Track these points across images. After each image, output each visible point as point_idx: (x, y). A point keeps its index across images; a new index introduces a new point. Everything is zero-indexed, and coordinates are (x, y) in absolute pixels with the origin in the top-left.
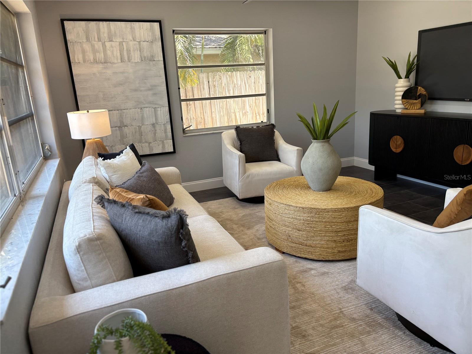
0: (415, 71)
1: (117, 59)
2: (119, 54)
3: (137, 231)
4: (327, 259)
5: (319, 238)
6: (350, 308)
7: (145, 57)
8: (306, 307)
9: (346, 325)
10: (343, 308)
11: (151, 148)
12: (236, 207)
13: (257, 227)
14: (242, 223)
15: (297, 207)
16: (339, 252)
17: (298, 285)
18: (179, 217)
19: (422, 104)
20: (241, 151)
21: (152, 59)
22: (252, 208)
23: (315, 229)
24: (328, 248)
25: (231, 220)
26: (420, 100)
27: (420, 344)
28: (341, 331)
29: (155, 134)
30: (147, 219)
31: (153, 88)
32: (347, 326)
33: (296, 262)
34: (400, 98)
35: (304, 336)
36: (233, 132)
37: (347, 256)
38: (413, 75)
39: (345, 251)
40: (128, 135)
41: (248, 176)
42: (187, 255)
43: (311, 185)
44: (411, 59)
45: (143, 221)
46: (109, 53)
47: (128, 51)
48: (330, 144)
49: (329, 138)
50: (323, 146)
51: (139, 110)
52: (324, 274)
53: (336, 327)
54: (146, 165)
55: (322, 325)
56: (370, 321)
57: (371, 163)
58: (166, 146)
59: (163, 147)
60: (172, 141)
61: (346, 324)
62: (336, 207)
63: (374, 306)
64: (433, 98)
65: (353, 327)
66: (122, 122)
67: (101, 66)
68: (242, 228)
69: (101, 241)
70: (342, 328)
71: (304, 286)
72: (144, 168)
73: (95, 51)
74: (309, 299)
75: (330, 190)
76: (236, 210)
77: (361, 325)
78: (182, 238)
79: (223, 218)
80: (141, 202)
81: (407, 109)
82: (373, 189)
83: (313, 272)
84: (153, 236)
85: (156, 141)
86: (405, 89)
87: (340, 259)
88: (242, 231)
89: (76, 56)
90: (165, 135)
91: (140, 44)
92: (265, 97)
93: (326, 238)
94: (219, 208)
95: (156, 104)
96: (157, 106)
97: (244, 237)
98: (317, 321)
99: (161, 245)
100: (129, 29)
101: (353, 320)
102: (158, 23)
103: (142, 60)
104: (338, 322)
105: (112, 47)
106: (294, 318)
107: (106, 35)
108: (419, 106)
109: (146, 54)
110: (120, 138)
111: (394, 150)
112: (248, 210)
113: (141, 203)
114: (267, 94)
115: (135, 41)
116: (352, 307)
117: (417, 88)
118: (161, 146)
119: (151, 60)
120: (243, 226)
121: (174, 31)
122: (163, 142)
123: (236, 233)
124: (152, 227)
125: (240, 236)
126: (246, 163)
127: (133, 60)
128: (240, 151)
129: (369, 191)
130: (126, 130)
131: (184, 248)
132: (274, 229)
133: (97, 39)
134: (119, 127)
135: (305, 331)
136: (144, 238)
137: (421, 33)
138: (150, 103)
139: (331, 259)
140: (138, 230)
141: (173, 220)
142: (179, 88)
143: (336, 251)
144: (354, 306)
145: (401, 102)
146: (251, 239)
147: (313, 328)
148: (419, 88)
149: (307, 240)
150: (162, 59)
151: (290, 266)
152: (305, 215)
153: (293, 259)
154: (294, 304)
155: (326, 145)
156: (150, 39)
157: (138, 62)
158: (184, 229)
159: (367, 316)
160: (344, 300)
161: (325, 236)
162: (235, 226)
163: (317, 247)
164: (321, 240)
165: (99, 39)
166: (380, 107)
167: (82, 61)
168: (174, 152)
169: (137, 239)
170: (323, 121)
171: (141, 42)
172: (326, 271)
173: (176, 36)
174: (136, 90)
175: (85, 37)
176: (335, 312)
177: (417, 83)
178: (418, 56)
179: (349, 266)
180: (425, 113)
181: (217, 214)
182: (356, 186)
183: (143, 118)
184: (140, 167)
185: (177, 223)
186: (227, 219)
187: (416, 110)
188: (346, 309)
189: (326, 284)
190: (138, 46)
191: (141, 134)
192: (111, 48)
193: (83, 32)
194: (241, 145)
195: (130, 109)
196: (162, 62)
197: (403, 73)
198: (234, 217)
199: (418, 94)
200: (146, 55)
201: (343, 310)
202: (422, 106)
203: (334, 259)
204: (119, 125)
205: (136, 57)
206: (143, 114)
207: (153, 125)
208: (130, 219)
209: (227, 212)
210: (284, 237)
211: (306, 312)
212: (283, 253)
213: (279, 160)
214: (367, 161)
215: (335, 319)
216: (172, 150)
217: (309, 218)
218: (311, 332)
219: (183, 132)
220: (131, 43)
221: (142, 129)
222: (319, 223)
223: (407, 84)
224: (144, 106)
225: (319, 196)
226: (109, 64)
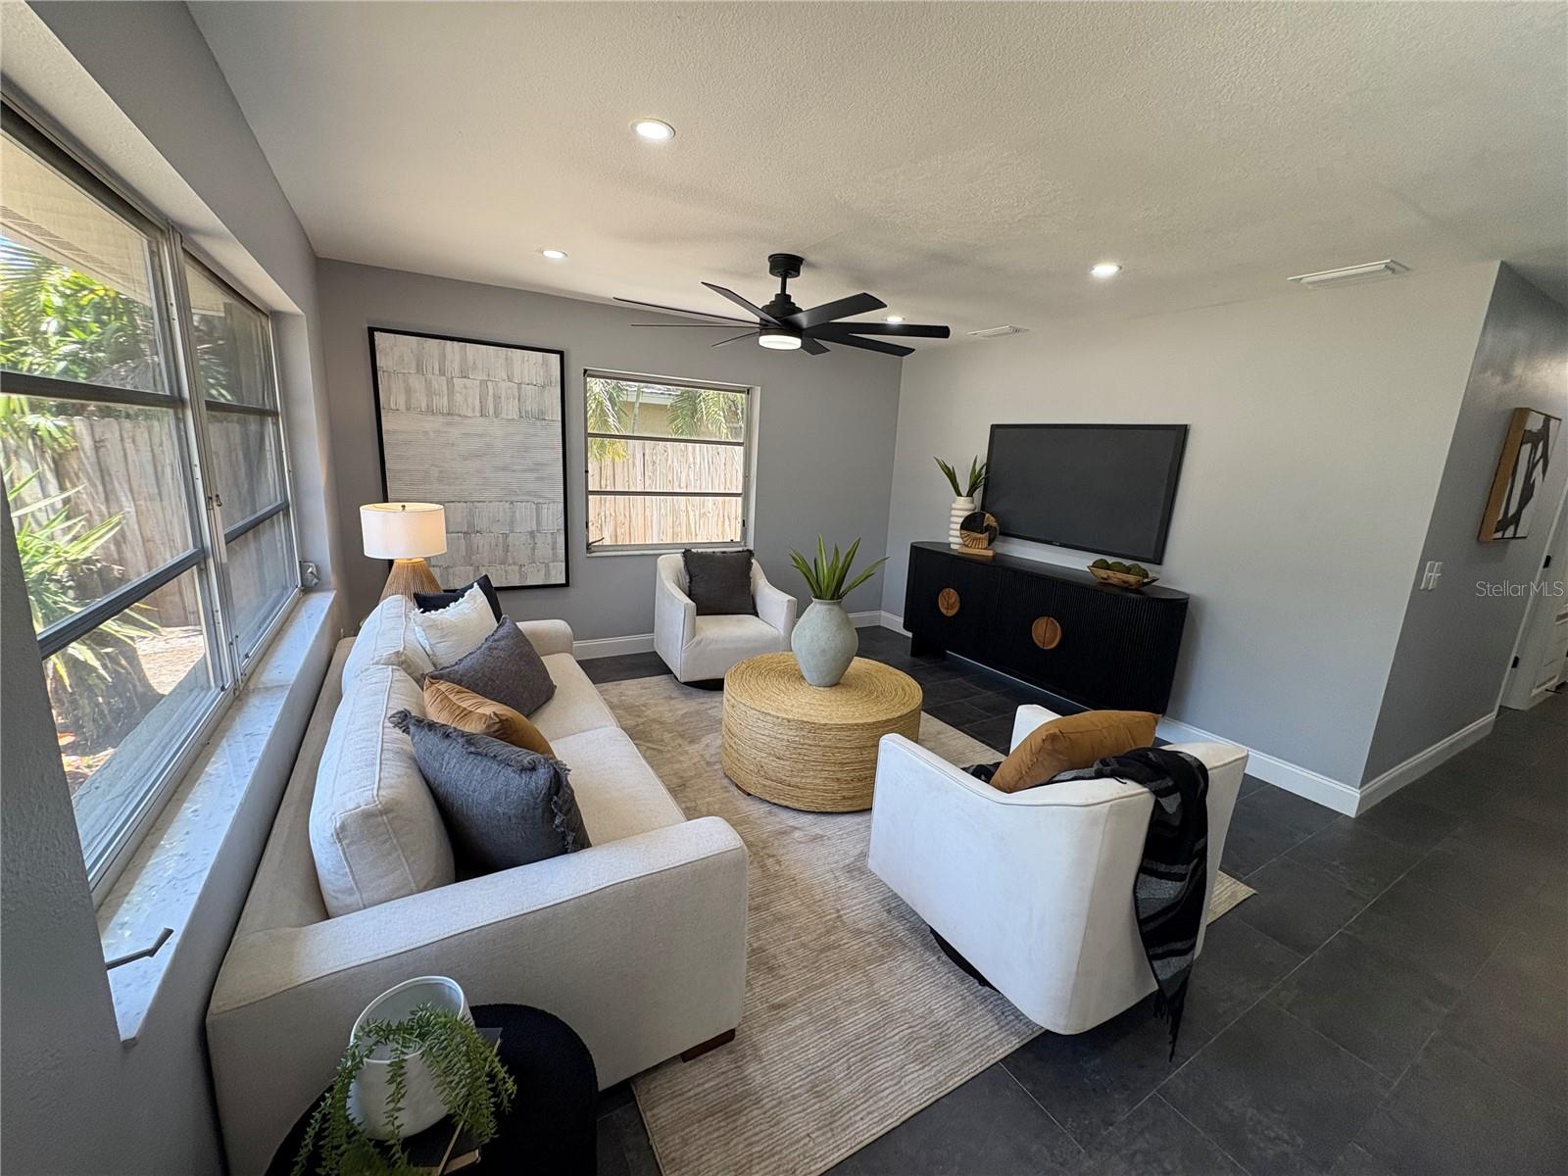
0: (982, 487)
1: (474, 410)
2: (477, 402)
3: (468, 790)
4: (823, 810)
5: (811, 773)
6: (854, 908)
7: (526, 412)
8: (780, 907)
9: (844, 944)
10: (843, 909)
11: (523, 576)
12: (673, 696)
13: (707, 740)
14: (680, 729)
15: (778, 718)
16: (844, 798)
17: (770, 862)
18: (552, 772)
19: (991, 541)
20: (690, 596)
21: (540, 416)
22: (701, 700)
23: (805, 758)
24: (825, 791)
25: (661, 723)
26: (987, 534)
27: (962, 981)
28: (835, 956)
29: (533, 549)
30: (490, 768)
31: (537, 467)
32: (847, 946)
33: (770, 813)
34: (959, 526)
35: (771, 969)
36: (678, 559)
37: (856, 805)
38: (978, 494)
39: (854, 797)
40: (481, 549)
41: (699, 643)
42: (564, 838)
43: (805, 674)
44: (978, 468)
45: (483, 771)
46: (458, 398)
47: (497, 398)
48: (841, 607)
49: (840, 597)
50: (830, 610)
51: (507, 505)
52: (815, 838)
53: (829, 948)
54: (507, 624)
55: (803, 945)
56: (885, 934)
57: (906, 627)
58: (553, 573)
59: (547, 574)
60: (564, 564)
61: (845, 941)
62: (844, 722)
63: (894, 905)
64: (1006, 532)
65: (856, 947)
66: (471, 525)
67: (441, 419)
68: (680, 741)
69: (390, 815)
70: (836, 951)
71: (779, 862)
72: (501, 632)
73: (430, 392)
74: (786, 891)
75: (836, 685)
76: (672, 702)
77: (869, 944)
78: (555, 811)
79: (646, 716)
80: (485, 723)
81: (967, 546)
82: (907, 688)
83: (797, 834)
84: (500, 805)
85: (534, 562)
86: (967, 513)
87: (845, 810)
88: (680, 745)
89: (393, 396)
90: (553, 554)
91: (519, 389)
92: (740, 499)
93: (825, 774)
94: (641, 695)
95: (540, 497)
96: (541, 501)
97: (681, 758)
98: (797, 936)
99: (514, 821)
100: (502, 361)
101: (858, 933)
102: (558, 356)
103: (521, 417)
104: (833, 938)
105: (465, 387)
106: (756, 929)
107: (456, 365)
108: (986, 543)
109: (530, 406)
110: (464, 553)
111: (944, 611)
112: (694, 704)
113: (484, 726)
114: (745, 495)
115: (511, 381)
116: (858, 907)
117: (984, 515)
118: (543, 572)
119: (538, 419)
120: (682, 736)
121: (586, 371)
122: (547, 566)
123: (669, 751)
124: (500, 786)
125: (674, 756)
126: (698, 615)
127: (503, 415)
128: (688, 593)
129: (900, 692)
130: (477, 539)
131: (557, 826)
132: (737, 751)
133: (437, 372)
134: (465, 533)
135: (774, 957)
136: (480, 804)
137: (994, 428)
138: (529, 493)
139: (829, 810)
140: (471, 789)
141: (542, 777)
142: (587, 472)
143: (838, 796)
144: (862, 905)
145: (958, 533)
146: (694, 764)
147: (789, 952)
148: (987, 515)
149: (792, 776)
150: (560, 418)
151: (758, 822)
152: (791, 733)
153: (765, 808)
154: (758, 900)
155: (836, 608)
156: (540, 381)
157: (513, 420)
158: (560, 795)
159: (881, 925)
160: (846, 892)
161: (822, 770)
162: (667, 736)
163: (808, 789)
164: (815, 777)
165: (442, 372)
166: (926, 537)
167: (402, 407)
168: (567, 584)
169: (467, 806)
170: (833, 569)
171: (523, 386)
172: (821, 833)
173: (588, 379)
174: (504, 469)
175: (414, 365)
176: (829, 917)
177: (983, 507)
178: (988, 464)
179: (859, 824)
180: (994, 556)
181: (636, 709)
182: (878, 680)
183: (512, 522)
184: (496, 625)
185: (548, 784)
186: (654, 721)
187: (980, 550)
188: (848, 911)
189: (818, 859)
190: (516, 391)
191: (506, 549)
192: (464, 390)
193: (411, 356)
194: (690, 582)
195: (490, 502)
196: (559, 424)
197: (964, 488)
198: (668, 717)
199: (985, 525)
200: (529, 408)
201: (842, 913)
202: (989, 545)
203: (834, 810)
204: (464, 529)
205: (510, 409)
206: (515, 512)
207: (532, 534)
208: (457, 766)
209: (656, 705)
210: (752, 767)
211: (779, 919)
212: (749, 794)
213: (756, 614)
214: (901, 620)
215: (828, 932)
216: (564, 582)
217: (797, 739)
218: (784, 958)
219: (587, 549)
220: (504, 385)
221: (510, 539)
222: (813, 748)
223: (970, 506)
224: (515, 498)
225: (818, 696)
226: (456, 418)
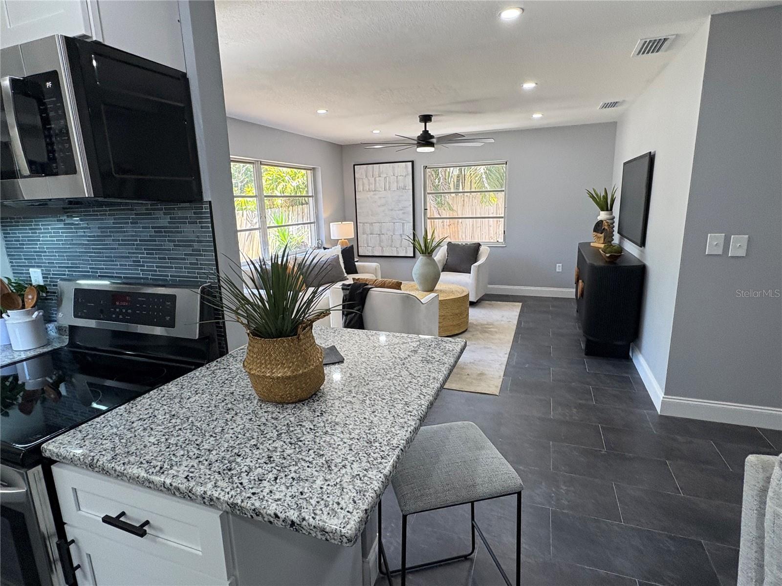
1: (382, 188)
2: (383, 186)
11: (398, 252)
19: (605, 239)
26: (603, 234)
31: (403, 208)
40: (384, 241)
46: (378, 184)
47: (390, 183)
51: (393, 224)
59: (406, 252)
66: (381, 231)
67: (372, 193)
73: (369, 184)
85: (402, 247)
89: (359, 188)
95: (404, 220)
96: (404, 222)
100: (390, 169)
102: (411, 163)
103: (398, 189)
105: (380, 181)
107: (377, 173)
108: (603, 240)
109: (401, 184)
110: (379, 242)
114: (505, 217)
115: (394, 176)
117: (603, 222)
118: (404, 252)
119: (403, 189)
121: (426, 167)
122: (407, 249)
127: (392, 189)
130: (383, 237)
133: (371, 176)
134: (379, 234)
137: (624, 164)
138: (400, 219)
142: (426, 209)
150: (411, 188)
156: (404, 174)
157: (395, 190)
165: (373, 176)
167: (362, 190)
171: (399, 177)
173: (428, 170)
174: (392, 210)
175: (365, 175)
178: (622, 189)
183: (394, 230)
187: (600, 244)
190: (396, 179)
191: (392, 241)
193: (364, 172)
195: (387, 223)
196: (412, 190)
199: (602, 228)
200: (400, 186)
204: (379, 233)
205: (394, 186)
206: (395, 227)
207: (401, 235)
216: (412, 255)
220: (392, 178)
221: (393, 237)
224: (395, 221)
226: (377, 192)
